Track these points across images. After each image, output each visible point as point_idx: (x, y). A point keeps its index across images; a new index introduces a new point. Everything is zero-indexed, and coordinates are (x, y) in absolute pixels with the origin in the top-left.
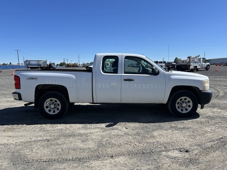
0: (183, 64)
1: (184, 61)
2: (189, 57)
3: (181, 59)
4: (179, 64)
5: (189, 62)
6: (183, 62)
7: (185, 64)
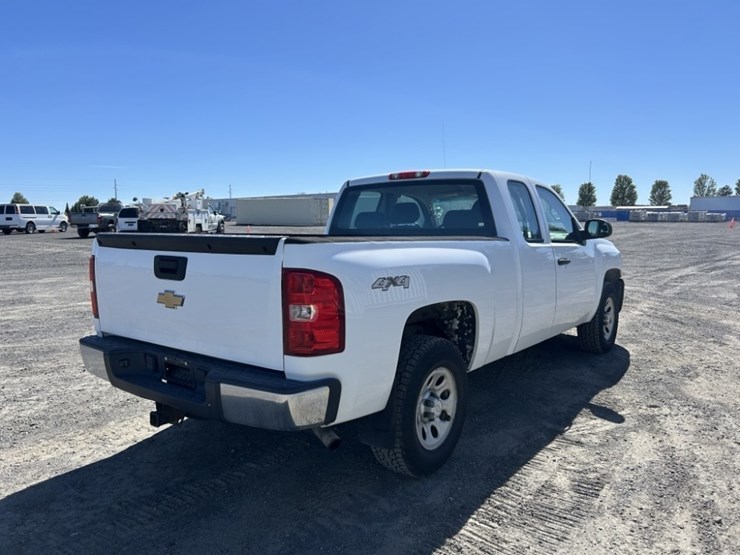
0: (162, 216)
1: (166, 208)
2: (182, 196)
3: (150, 200)
4: (149, 216)
5: (184, 210)
6: (162, 210)
7: (169, 217)
